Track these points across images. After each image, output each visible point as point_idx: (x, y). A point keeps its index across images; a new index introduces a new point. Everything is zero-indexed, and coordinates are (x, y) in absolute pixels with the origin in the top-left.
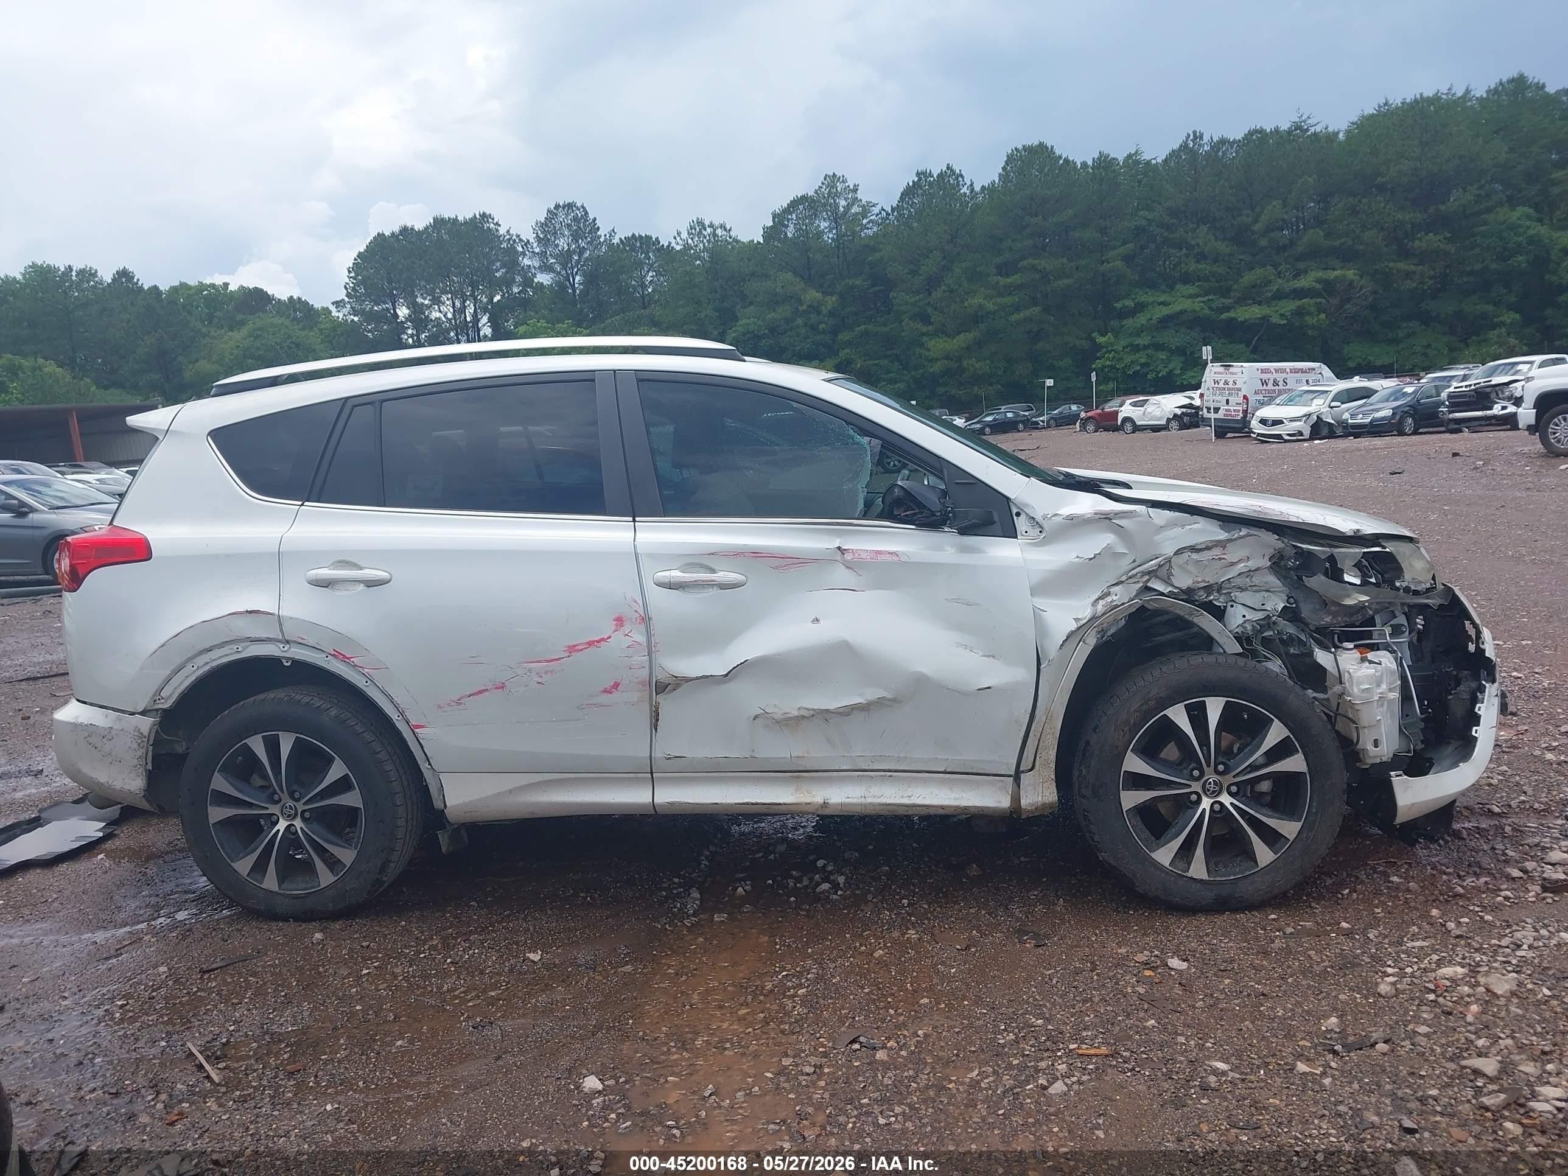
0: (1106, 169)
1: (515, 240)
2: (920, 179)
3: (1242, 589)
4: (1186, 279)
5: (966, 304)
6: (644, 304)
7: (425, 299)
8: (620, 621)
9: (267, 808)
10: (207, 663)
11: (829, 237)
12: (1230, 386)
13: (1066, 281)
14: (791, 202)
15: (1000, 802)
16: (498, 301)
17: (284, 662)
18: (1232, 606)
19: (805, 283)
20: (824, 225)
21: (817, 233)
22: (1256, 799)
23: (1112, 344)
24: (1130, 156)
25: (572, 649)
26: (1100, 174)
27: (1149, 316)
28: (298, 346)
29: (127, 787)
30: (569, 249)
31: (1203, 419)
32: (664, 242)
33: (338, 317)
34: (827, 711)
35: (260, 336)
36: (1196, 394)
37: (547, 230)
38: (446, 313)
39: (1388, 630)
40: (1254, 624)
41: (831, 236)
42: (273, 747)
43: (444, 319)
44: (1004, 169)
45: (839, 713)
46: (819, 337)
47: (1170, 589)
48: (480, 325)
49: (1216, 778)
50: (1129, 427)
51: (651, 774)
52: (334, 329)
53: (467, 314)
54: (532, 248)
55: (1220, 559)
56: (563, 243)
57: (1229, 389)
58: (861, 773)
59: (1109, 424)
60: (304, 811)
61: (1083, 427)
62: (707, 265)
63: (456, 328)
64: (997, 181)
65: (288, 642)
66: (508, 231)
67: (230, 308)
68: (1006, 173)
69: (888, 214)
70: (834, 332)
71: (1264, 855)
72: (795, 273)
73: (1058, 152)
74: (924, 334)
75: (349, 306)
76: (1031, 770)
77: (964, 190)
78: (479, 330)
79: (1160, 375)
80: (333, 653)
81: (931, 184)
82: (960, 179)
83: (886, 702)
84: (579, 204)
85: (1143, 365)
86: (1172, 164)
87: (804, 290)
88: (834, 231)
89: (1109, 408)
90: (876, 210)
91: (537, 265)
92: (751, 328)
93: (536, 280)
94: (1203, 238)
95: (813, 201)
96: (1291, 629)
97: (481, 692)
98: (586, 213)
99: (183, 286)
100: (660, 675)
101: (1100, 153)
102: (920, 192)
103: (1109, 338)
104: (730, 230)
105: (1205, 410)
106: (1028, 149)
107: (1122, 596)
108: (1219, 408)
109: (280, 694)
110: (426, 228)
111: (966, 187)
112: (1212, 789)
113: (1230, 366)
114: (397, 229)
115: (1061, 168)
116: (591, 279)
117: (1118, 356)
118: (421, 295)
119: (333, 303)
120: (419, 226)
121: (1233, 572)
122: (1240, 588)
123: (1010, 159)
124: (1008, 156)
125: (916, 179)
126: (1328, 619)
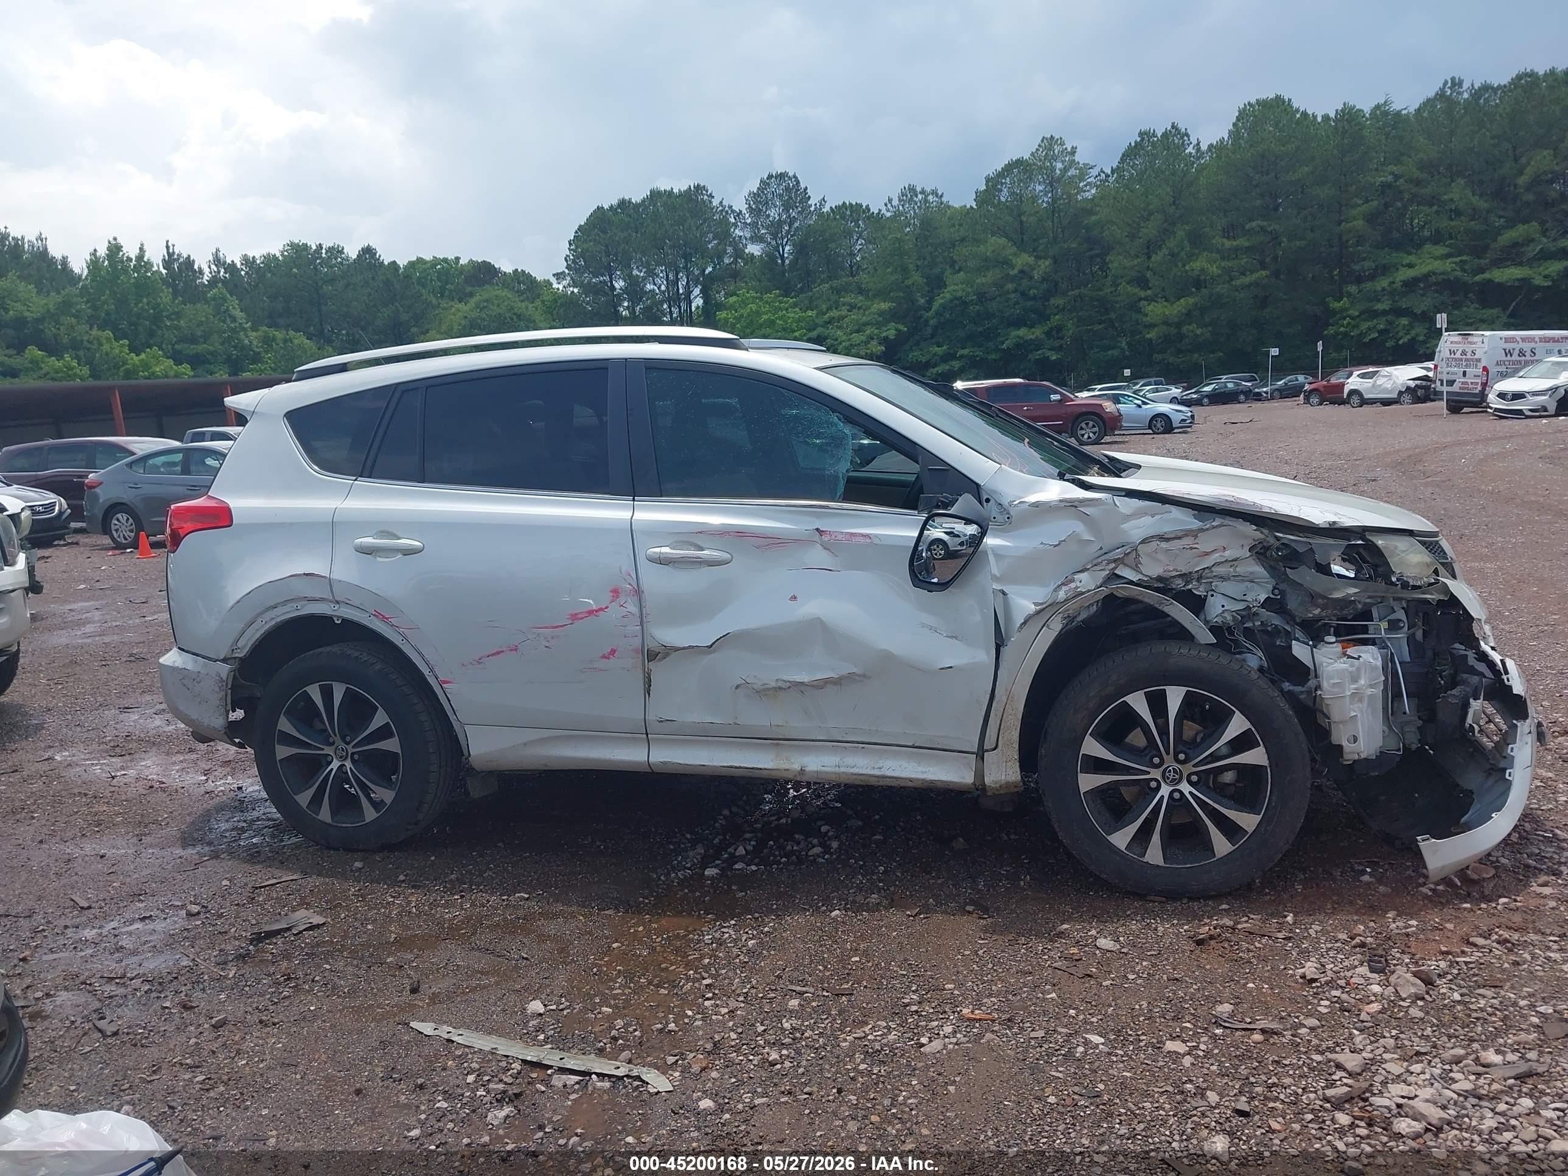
0: (1349, 121)
1: (727, 212)
2: (1143, 139)
3: (1223, 578)
4: (1437, 238)
5: (1187, 268)
6: (852, 273)
7: (641, 271)
8: (616, 592)
9: (323, 749)
10: (273, 619)
11: (1044, 201)
12: (1469, 356)
13: (1298, 243)
14: (1006, 165)
15: (963, 778)
16: (710, 273)
17: (335, 619)
18: (1212, 596)
19: (1018, 248)
20: (1039, 188)
21: (1032, 197)
22: (1220, 791)
23: (1346, 310)
24: (1378, 107)
25: (575, 617)
26: (1343, 128)
27: (1391, 279)
28: (519, 317)
29: (212, 724)
30: (780, 219)
31: (1436, 393)
32: (874, 210)
33: (558, 289)
34: (802, 683)
35: (486, 307)
36: (1431, 365)
37: (759, 201)
38: (660, 286)
39: (1384, 625)
40: (1234, 614)
41: (1046, 199)
42: (327, 694)
43: (657, 291)
44: (1234, 125)
45: (813, 686)
46: (1030, 303)
47: (1140, 577)
48: (692, 297)
49: (1177, 766)
50: (1355, 400)
51: (646, 735)
52: (555, 301)
53: (680, 286)
54: (744, 218)
55: (1192, 548)
56: (773, 213)
57: (1466, 360)
58: (836, 743)
59: (1334, 396)
60: (353, 754)
61: (1307, 400)
62: (918, 231)
63: (669, 300)
64: (1226, 139)
65: (338, 602)
66: (721, 202)
67: (460, 280)
68: (1237, 130)
69: (1107, 176)
70: (1046, 297)
71: (1222, 845)
72: (1010, 239)
73: (1295, 105)
74: (1141, 299)
75: (569, 278)
76: (995, 749)
77: (1190, 149)
78: (690, 302)
79: (1401, 342)
80: (374, 613)
81: (1154, 144)
82: (1186, 138)
83: (857, 678)
84: (791, 174)
85: (1380, 332)
86: (1425, 115)
87: (1015, 255)
88: (1050, 195)
89: (1334, 380)
90: (1094, 172)
91: (748, 235)
92: (959, 294)
93: (747, 251)
94: (1458, 193)
95: (1029, 165)
96: (1276, 620)
97: (498, 653)
98: (798, 182)
99: (420, 260)
100: (650, 644)
101: (1345, 104)
102: (1142, 152)
103: (1344, 303)
104: (941, 196)
105: (1438, 383)
106: (1263, 104)
107: (1087, 582)
108: (1455, 381)
109: (335, 649)
110: (644, 201)
111: (1192, 146)
112: (1171, 777)
113: (1469, 334)
114: (615, 202)
115: (1298, 123)
116: (801, 250)
117: (1353, 323)
118: (637, 267)
119: (554, 275)
120: (637, 198)
121: (1208, 562)
122: (1221, 577)
123: (1242, 115)
124: (1239, 111)
125: (1139, 139)
126: (1317, 611)
